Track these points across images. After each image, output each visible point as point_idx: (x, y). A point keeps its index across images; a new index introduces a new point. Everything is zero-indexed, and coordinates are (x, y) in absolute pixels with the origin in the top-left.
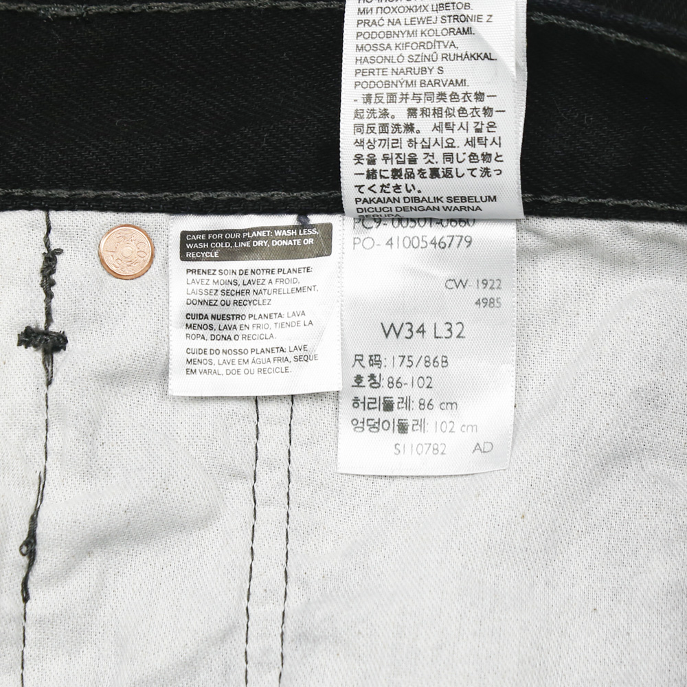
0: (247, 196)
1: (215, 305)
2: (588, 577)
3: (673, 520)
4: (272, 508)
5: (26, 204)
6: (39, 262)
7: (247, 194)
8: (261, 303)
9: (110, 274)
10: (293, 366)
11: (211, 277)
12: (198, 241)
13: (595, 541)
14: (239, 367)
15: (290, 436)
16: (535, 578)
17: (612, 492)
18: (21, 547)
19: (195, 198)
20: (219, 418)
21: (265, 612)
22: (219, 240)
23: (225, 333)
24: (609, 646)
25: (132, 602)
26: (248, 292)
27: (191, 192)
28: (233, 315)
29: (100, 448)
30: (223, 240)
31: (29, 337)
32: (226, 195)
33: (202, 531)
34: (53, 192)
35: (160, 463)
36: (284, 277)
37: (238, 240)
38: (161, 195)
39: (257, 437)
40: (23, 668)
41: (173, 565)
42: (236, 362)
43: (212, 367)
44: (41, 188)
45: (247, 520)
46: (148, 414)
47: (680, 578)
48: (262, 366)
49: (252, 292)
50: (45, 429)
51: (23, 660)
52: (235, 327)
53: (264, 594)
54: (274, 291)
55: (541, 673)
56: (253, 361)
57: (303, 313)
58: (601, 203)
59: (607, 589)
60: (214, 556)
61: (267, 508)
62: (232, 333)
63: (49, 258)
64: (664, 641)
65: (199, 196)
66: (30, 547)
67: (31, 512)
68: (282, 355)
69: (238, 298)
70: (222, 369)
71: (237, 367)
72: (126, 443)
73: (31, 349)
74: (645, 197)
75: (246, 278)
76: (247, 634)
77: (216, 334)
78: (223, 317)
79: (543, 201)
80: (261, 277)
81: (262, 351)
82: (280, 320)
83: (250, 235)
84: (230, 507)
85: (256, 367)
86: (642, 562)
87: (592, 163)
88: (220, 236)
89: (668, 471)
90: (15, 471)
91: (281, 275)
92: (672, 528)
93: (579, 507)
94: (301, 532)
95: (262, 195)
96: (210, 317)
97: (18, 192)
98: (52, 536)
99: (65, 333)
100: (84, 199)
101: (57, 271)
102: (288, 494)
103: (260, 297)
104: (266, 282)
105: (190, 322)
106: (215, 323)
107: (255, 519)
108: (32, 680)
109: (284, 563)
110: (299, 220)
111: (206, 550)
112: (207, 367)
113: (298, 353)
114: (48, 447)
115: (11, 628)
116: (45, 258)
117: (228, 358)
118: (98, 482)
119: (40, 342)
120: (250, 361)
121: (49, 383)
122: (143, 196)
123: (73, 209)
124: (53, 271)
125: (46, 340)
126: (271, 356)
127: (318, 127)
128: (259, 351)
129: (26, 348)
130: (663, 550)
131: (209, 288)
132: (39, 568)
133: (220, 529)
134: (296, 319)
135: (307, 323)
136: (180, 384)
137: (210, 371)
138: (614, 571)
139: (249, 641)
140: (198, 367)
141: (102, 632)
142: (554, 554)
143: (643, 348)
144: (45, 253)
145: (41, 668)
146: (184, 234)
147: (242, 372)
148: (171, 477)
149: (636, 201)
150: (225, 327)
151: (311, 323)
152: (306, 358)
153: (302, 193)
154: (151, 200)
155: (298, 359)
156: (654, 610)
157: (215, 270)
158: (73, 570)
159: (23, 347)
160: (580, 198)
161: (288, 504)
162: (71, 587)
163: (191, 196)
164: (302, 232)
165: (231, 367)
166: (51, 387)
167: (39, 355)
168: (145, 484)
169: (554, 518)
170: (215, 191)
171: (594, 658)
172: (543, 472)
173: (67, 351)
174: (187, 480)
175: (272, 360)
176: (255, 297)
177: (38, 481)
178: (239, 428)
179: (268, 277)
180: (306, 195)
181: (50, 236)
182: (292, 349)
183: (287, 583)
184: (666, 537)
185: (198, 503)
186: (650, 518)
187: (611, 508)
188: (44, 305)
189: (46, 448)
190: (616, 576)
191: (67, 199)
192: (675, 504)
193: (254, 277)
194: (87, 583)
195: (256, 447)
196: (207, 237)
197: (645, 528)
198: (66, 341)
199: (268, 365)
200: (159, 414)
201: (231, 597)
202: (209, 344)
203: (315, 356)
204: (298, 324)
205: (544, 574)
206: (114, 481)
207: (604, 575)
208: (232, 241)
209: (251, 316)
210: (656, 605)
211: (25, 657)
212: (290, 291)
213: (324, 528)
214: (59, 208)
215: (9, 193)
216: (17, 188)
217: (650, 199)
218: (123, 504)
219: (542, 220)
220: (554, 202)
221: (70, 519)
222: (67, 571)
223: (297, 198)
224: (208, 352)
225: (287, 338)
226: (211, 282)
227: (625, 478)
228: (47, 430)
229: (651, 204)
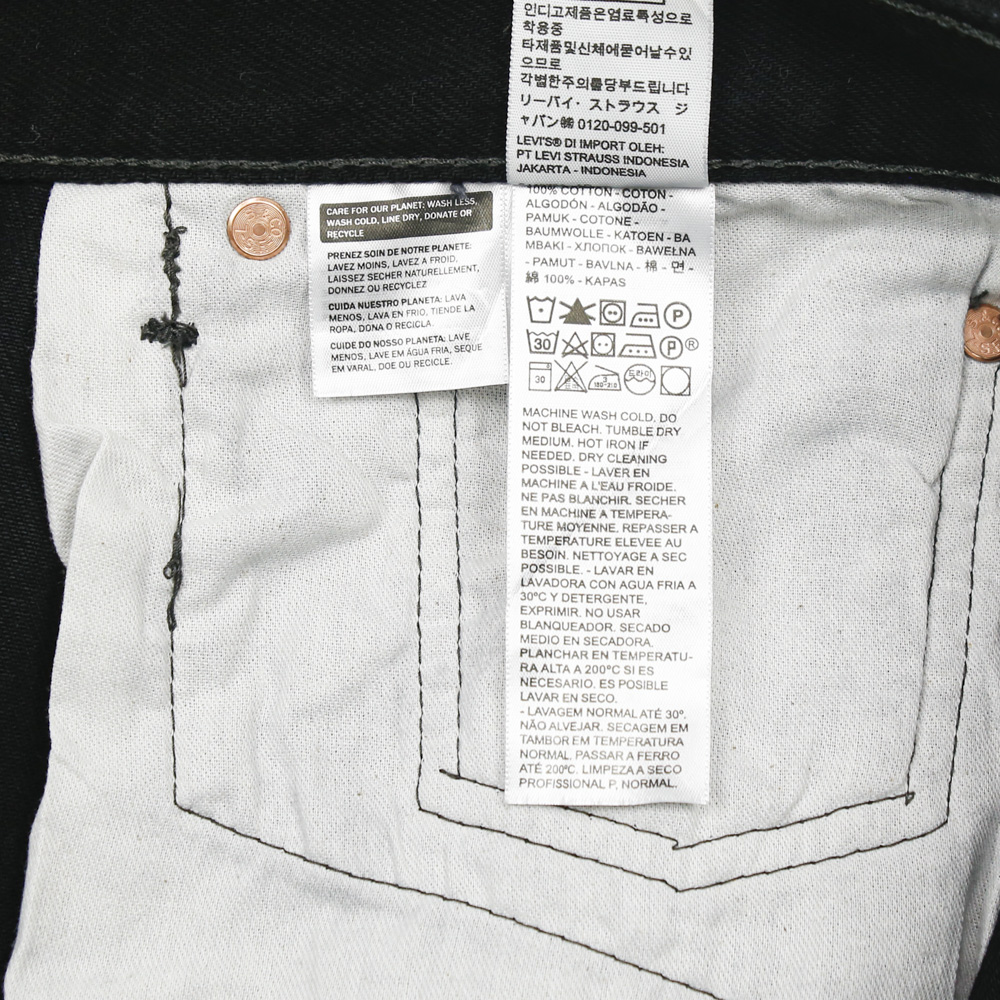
0: (393, 164)
1: (361, 291)
2: (792, 569)
3: (885, 503)
4: (439, 510)
5: (141, 176)
6: (160, 244)
7: (393, 161)
8: (415, 285)
9: (241, 254)
10: (454, 357)
11: (356, 261)
12: (341, 217)
13: (798, 528)
14: (394, 360)
15: (455, 429)
16: (733, 572)
17: (816, 472)
18: (165, 569)
19: (334, 167)
20: (376, 413)
21: (439, 626)
22: (364, 216)
23: (376, 322)
24: (820, 646)
25: (288, 624)
26: (399, 274)
27: (328, 159)
28: (383, 302)
29: (247, 456)
30: (369, 215)
31: (153, 331)
32: (370, 162)
33: (362, 541)
34: (172, 163)
35: (314, 469)
36: (440, 254)
37: (385, 214)
38: (296, 164)
39: (419, 432)
40: (172, 703)
41: (331, 579)
42: (390, 355)
43: (363, 363)
44: (157, 158)
45: (412, 526)
46: (295, 416)
47: (895, 568)
48: (419, 358)
49: (403, 274)
50: (181, 435)
51: (172, 694)
52: (387, 315)
53: (436, 607)
54: (429, 271)
55: (746, 679)
56: (409, 353)
57: (463, 297)
58: (800, 167)
59: (814, 583)
60: (377, 567)
61: (433, 511)
62: (384, 322)
63: (171, 238)
64: (881, 639)
65: (338, 163)
66: (175, 569)
67: (173, 529)
68: (440, 344)
69: (388, 281)
70: (374, 363)
71: (390, 360)
72: (275, 449)
73: (157, 344)
74: (851, 158)
75: (397, 259)
76: (420, 653)
77: (365, 325)
78: (372, 304)
79: (734, 168)
80: (413, 256)
81: (419, 341)
82: (437, 305)
83: (400, 207)
84: (391, 511)
85: (412, 359)
86: (851, 551)
87: (789, 122)
88: (364, 210)
89: (878, 444)
90: (152, 484)
91: (436, 253)
92: (885, 512)
93: (779, 491)
94: (473, 536)
95: (411, 162)
96: (356, 306)
97: (131, 162)
98: (199, 556)
99: (196, 326)
100: (207, 170)
101: (181, 254)
102: (456, 494)
103: (414, 279)
104: (420, 261)
105: (334, 313)
106: (363, 312)
107: (421, 523)
108: (184, 716)
109: (456, 572)
110: (452, 189)
111: (368, 561)
112: (357, 363)
113: (459, 343)
114: (186, 455)
115: (159, 660)
116: (167, 239)
117: (380, 350)
118: (245, 494)
119: (167, 336)
120: (405, 353)
121: (183, 384)
122: (275, 165)
123: (196, 181)
124: (177, 254)
125: (174, 334)
126: (429, 346)
127: (474, 84)
128: (415, 341)
129: (151, 342)
130: (875, 538)
131: (353, 273)
132: (185, 593)
133: (382, 538)
134: (455, 303)
135: (468, 308)
136: (327, 382)
137: (360, 367)
138: (820, 562)
139: (422, 660)
140: (346, 363)
141: (256, 659)
142: (753, 544)
143: (847, 315)
144: (165, 233)
145: (192, 702)
146: (324, 208)
147: (397, 365)
148: (327, 486)
149: (841, 161)
150: (376, 316)
151: (472, 308)
152: (468, 348)
153: (457, 159)
154: (284, 170)
155: (459, 349)
156: (868, 606)
157: (360, 253)
158: (224, 593)
159: (147, 341)
160: (776, 162)
161: (457, 505)
162: (222, 612)
163: (330, 165)
164: (458, 202)
165: (384, 360)
166: (185, 390)
167: (168, 352)
168: (299, 495)
169: (751, 505)
170: (357, 157)
171: (804, 660)
172: (738, 454)
173: (198, 345)
174: (345, 488)
175: (430, 350)
176: (408, 279)
177: (178, 494)
178: (398, 422)
179: (421, 255)
180: (462, 162)
181: (171, 212)
182: (452, 338)
183: (460, 594)
184: (879, 523)
185: (359, 512)
186: (859, 501)
187: (814, 490)
188: (170, 294)
189: (183, 456)
190: (823, 567)
191: (189, 171)
192: (887, 485)
193: (406, 257)
194: (240, 606)
195: (418, 443)
196: (350, 210)
197: (854, 513)
198: (196, 334)
199: (424, 357)
200: (308, 415)
201: (400, 613)
202: (356, 337)
203: (479, 346)
204: (457, 309)
205: (742, 568)
206: (264, 493)
207: (810, 566)
208: (378, 216)
209: (404, 301)
210: (870, 600)
211: (174, 691)
212: (447, 271)
213: (498, 529)
214: (179, 180)
215: (121, 164)
216: (131, 157)
217: (856, 159)
218: (276, 518)
219: (732, 186)
220: (746, 167)
221: (219, 537)
222: (218, 594)
223: (451, 166)
224: (357, 345)
225: (445, 325)
226: (355, 267)
227: (830, 455)
228: (184, 436)
229: (857, 165)
